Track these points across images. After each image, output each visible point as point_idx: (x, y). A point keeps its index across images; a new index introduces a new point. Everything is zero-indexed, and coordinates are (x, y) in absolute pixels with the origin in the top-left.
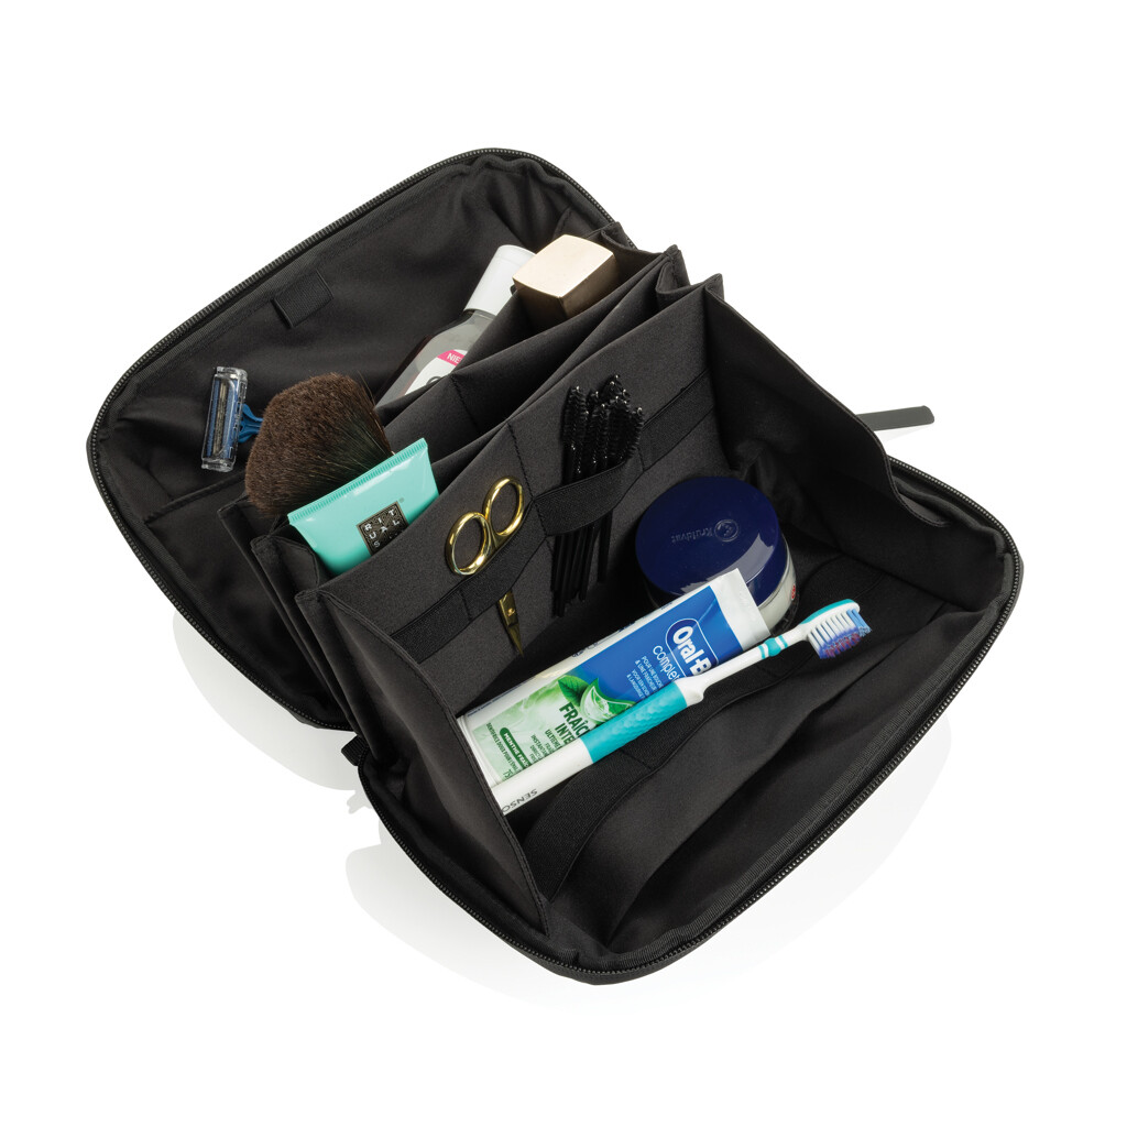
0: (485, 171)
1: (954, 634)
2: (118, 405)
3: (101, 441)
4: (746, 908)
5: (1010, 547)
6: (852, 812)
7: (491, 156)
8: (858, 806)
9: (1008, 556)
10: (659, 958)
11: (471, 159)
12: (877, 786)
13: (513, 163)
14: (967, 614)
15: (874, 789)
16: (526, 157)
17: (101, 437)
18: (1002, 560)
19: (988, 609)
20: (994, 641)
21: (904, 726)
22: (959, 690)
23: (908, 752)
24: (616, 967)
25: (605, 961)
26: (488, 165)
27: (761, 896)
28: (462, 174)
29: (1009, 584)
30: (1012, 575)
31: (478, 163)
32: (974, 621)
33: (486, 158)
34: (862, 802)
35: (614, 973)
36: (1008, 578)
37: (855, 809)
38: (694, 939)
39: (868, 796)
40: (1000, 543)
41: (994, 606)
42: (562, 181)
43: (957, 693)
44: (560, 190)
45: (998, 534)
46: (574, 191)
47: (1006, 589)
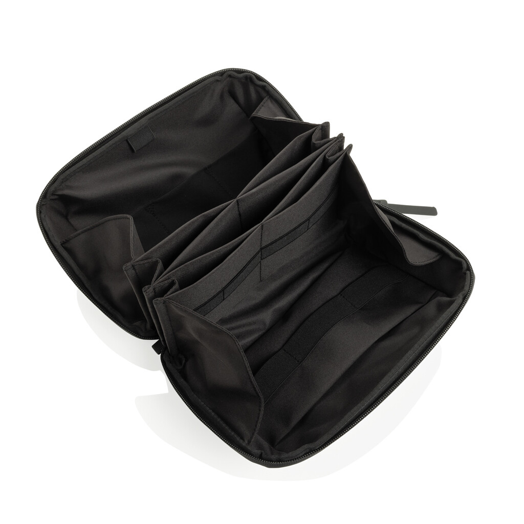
0: (228, 79)
1: (441, 308)
2: (52, 189)
3: (43, 205)
4: (341, 436)
5: (469, 268)
6: (391, 392)
7: (231, 72)
8: (395, 389)
9: (468, 272)
10: (300, 457)
11: (222, 73)
12: (404, 380)
13: (241, 75)
14: (448, 299)
15: (402, 381)
16: (248, 72)
17: (43, 203)
18: (465, 274)
19: (457, 297)
20: (460, 313)
21: (417, 352)
22: (443, 335)
23: (418, 364)
24: (279, 461)
25: (274, 457)
26: (230, 76)
27: (348, 430)
28: (218, 81)
29: (468, 286)
30: (469, 281)
31: (225, 75)
32: (452, 303)
33: (230, 73)
34: (396, 387)
35: (278, 463)
36: (467, 283)
37: (393, 390)
38: (317, 450)
39: (399, 384)
40: (465, 266)
41: (461, 296)
42: (265, 84)
43: (442, 337)
44: (264, 88)
45: (464, 261)
46: (270, 88)
47: (466, 288)
